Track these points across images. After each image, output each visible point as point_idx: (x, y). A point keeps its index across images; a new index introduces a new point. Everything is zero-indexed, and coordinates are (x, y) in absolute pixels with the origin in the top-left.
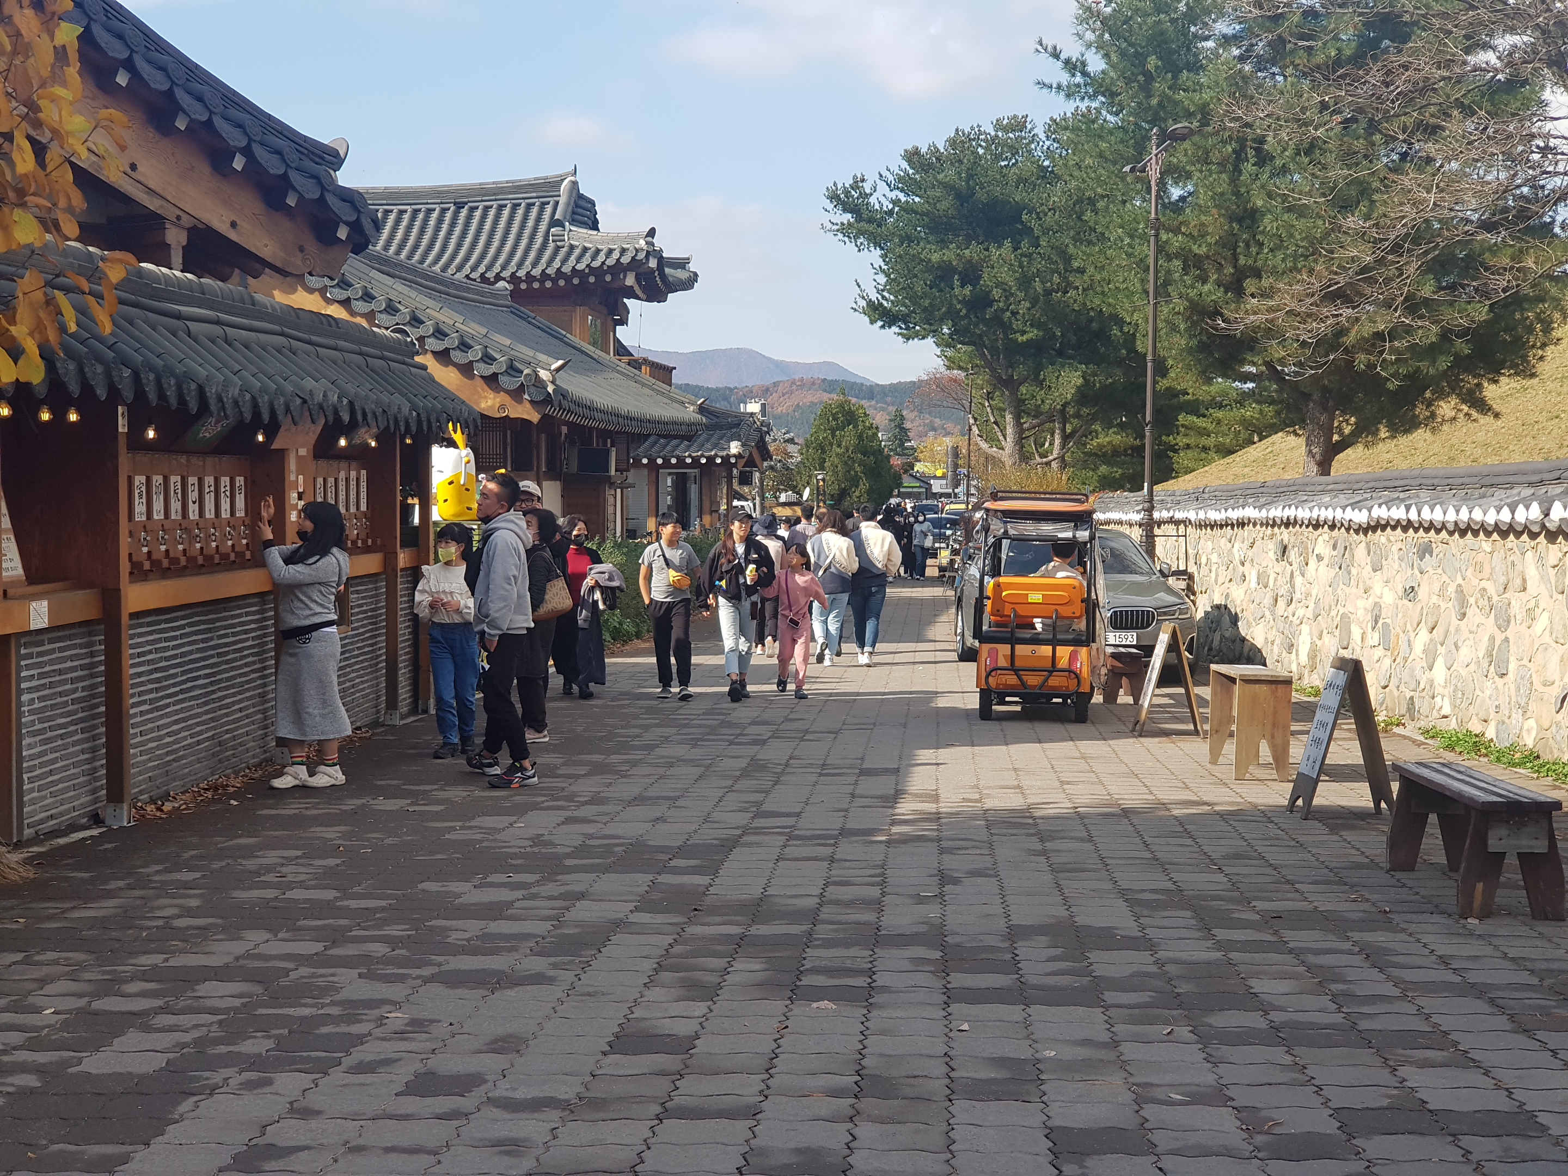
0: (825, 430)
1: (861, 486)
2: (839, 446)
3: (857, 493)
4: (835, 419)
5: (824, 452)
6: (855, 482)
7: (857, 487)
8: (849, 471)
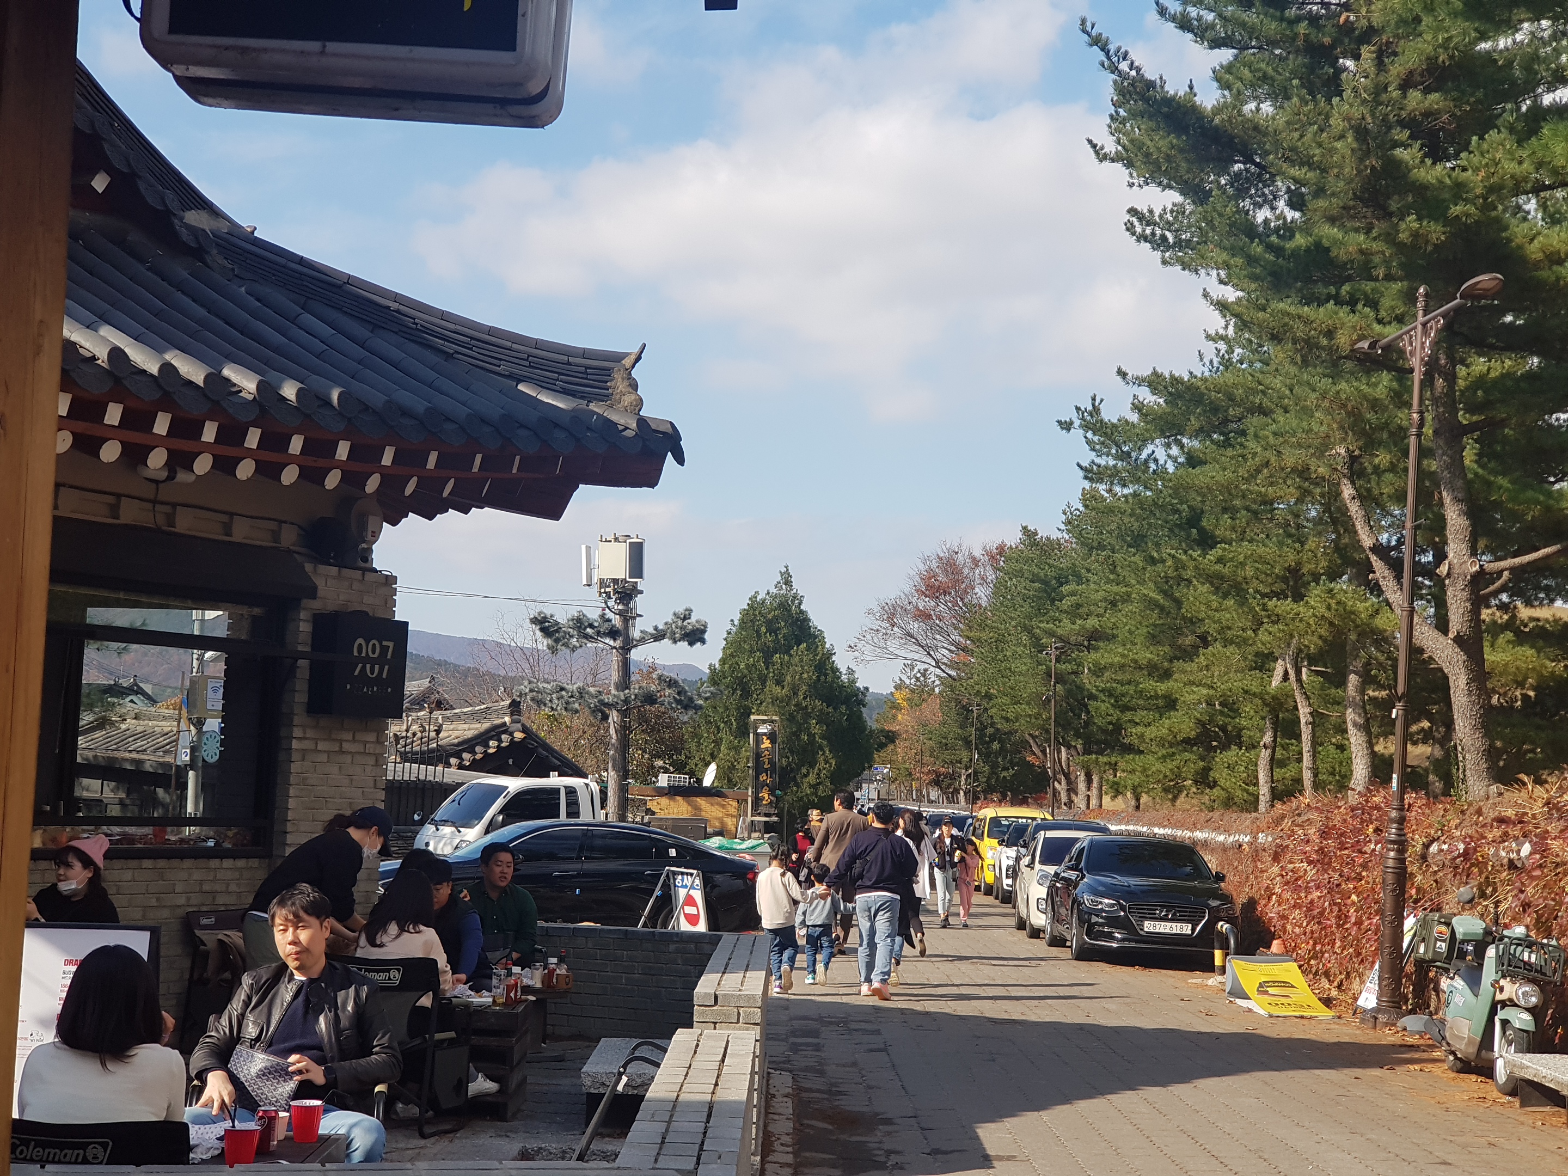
0: (751, 651)
1: (821, 764)
2: (779, 683)
3: (812, 778)
4: (772, 630)
5: (746, 694)
6: (807, 755)
7: (812, 767)
8: (796, 734)
